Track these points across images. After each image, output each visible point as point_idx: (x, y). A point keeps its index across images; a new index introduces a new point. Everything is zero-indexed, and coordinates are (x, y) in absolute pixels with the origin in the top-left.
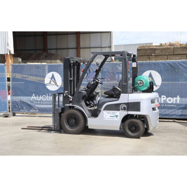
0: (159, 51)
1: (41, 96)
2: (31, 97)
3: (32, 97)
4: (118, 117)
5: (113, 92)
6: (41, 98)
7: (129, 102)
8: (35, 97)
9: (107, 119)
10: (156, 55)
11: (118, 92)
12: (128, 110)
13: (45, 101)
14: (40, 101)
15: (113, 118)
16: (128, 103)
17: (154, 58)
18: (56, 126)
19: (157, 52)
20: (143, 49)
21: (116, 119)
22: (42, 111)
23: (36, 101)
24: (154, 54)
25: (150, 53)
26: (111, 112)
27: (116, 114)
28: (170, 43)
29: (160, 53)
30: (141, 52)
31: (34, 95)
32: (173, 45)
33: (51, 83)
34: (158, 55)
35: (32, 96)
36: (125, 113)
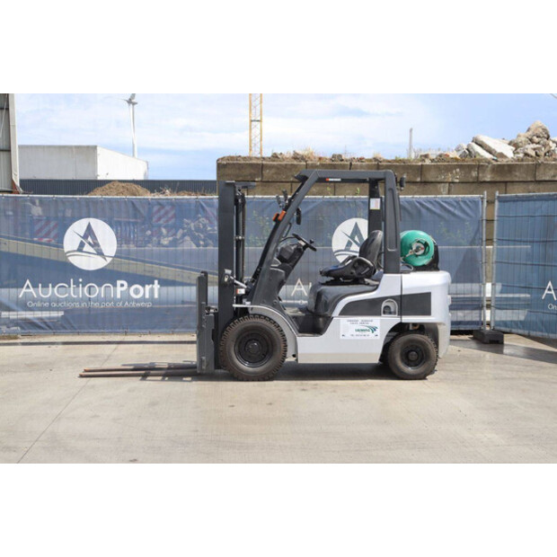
0: (273, 171)
1: (53, 287)
2: (19, 289)
3: (24, 290)
4: (378, 332)
5: (354, 271)
6: (53, 292)
7: (403, 293)
8: (32, 290)
9: (348, 336)
10: (264, 180)
11: (368, 269)
12: (401, 314)
13: (66, 299)
14: (49, 300)
15: (364, 333)
16: (401, 296)
17: (260, 189)
18: (205, 364)
19: (266, 172)
20: (234, 164)
21: (371, 335)
22: (56, 328)
23: (34, 300)
24: (260, 179)
25: (250, 175)
26: (360, 319)
27: (371, 324)
28: (295, 153)
29: (275, 176)
30: (228, 171)
31: (28, 282)
32: (303, 158)
33: (85, 249)
34: (268, 182)
35: (22, 287)
36: (393, 320)
